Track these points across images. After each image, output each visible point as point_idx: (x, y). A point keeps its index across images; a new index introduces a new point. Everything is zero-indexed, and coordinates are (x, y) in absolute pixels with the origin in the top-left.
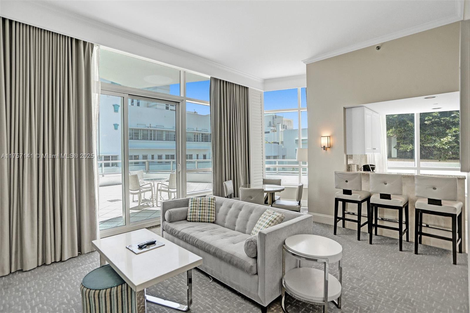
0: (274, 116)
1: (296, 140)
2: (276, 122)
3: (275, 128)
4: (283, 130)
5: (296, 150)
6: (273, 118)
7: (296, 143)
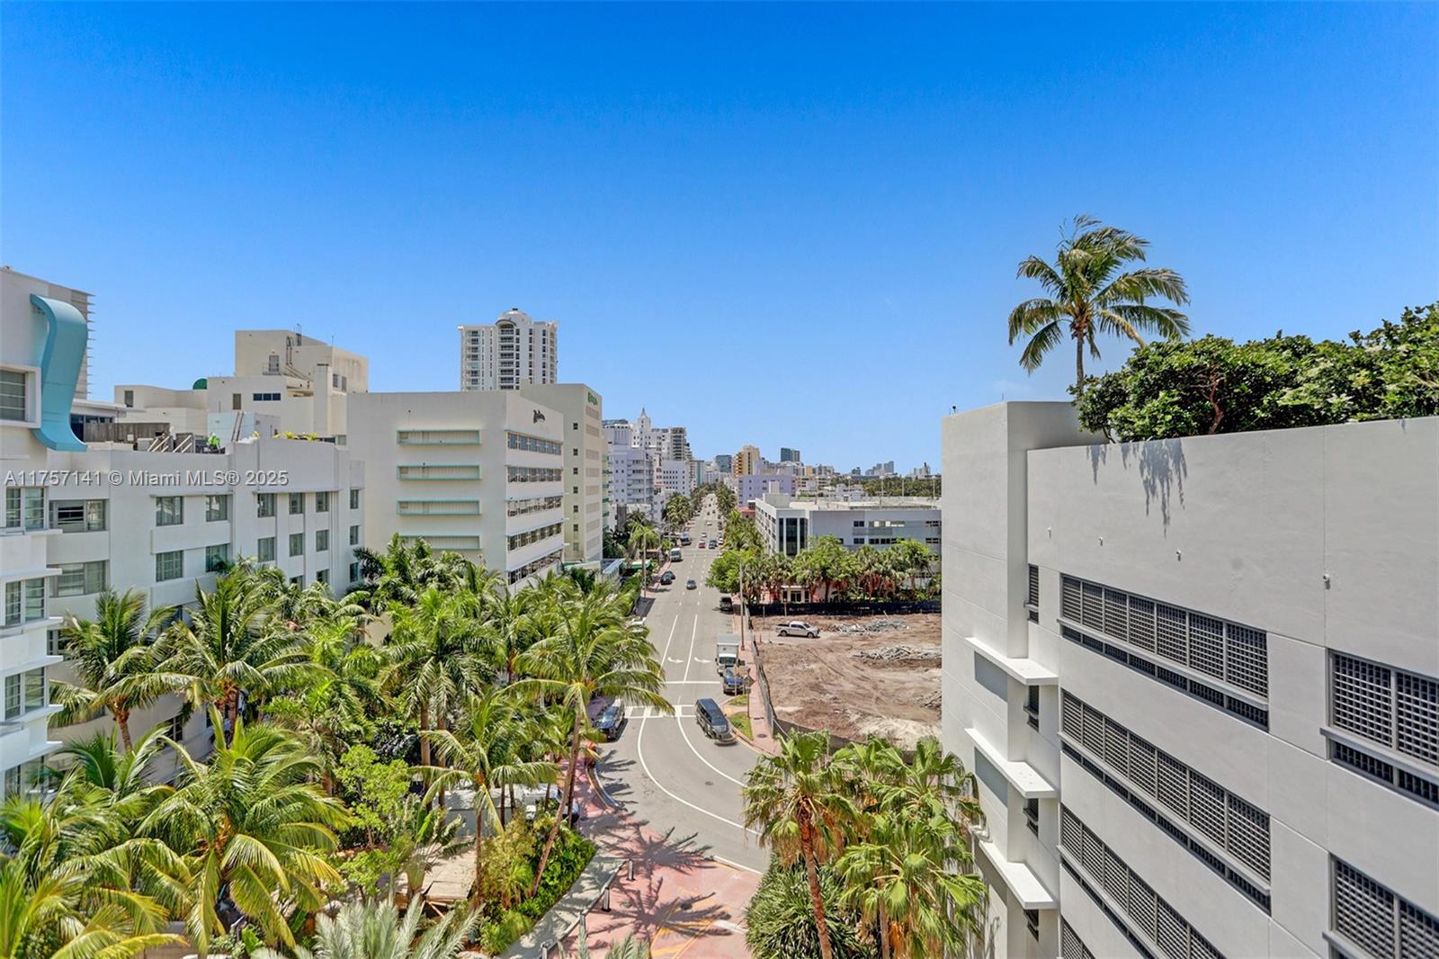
0: (295, 337)
1: (401, 433)
2: (302, 357)
3: (304, 383)
4: (338, 392)
5: (401, 468)
6: (289, 345)
7: (400, 442)
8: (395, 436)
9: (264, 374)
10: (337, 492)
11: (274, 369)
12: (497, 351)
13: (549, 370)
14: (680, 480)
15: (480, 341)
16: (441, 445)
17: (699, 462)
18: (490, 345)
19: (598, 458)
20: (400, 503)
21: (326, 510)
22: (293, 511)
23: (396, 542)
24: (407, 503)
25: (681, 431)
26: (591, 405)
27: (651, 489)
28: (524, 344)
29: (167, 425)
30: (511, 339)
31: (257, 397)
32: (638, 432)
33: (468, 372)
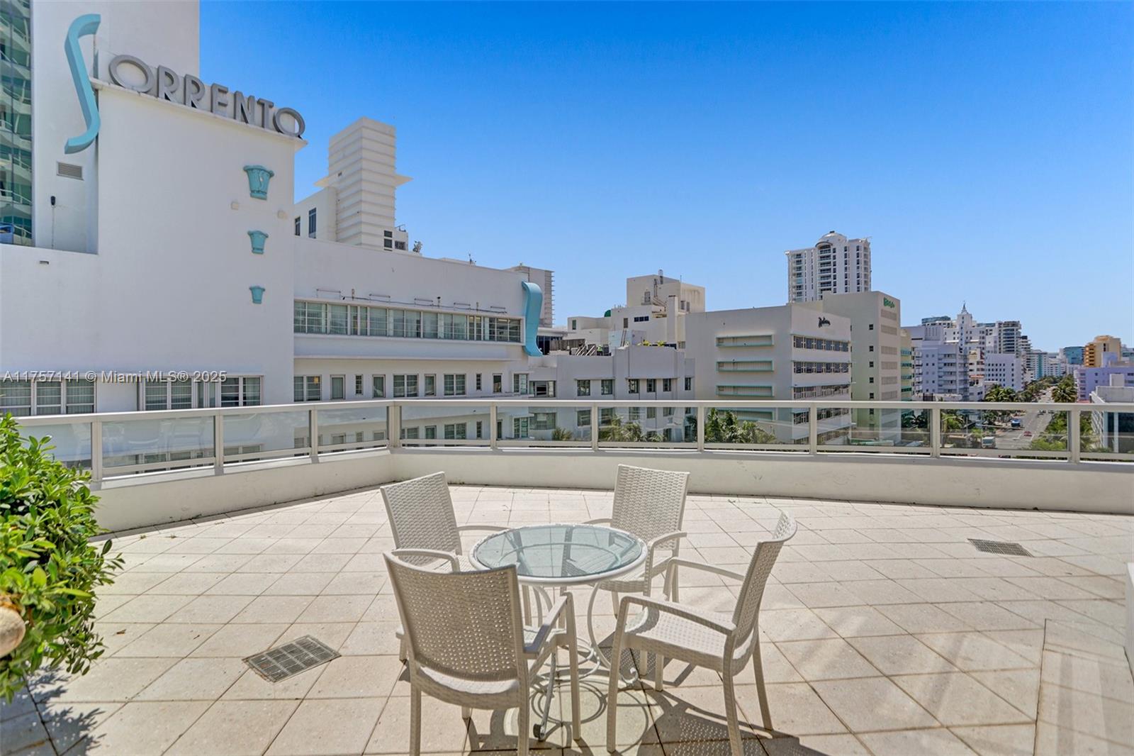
0: (659, 278)
1: (719, 339)
2: (663, 292)
3: (663, 308)
4: (683, 313)
5: (719, 363)
6: (656, 284)
7: (718, 345)
8: (715, 342)
9: (642, 304)
10: (676, 379)
11: (647, 301)
12: (817, 268)
13: (864, 278)
14: (1008, 372)
15: (803, 262)
16: (746, 346)
17: (1041, 355)
18: (812, 265)
19: (896, 354)
20: (719, 387)
21: (670, 390)
22: (650, 390)
23: (713, 413)
24: (723, 387)
25: (1015, 324)
26: (888, 308)
27: (965, 381)
28: (840, 260)
29: (584, 340)
30: (828, 256)
31: (636, 320)
32: (958, 328)
33: (794, 287)
